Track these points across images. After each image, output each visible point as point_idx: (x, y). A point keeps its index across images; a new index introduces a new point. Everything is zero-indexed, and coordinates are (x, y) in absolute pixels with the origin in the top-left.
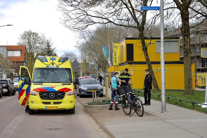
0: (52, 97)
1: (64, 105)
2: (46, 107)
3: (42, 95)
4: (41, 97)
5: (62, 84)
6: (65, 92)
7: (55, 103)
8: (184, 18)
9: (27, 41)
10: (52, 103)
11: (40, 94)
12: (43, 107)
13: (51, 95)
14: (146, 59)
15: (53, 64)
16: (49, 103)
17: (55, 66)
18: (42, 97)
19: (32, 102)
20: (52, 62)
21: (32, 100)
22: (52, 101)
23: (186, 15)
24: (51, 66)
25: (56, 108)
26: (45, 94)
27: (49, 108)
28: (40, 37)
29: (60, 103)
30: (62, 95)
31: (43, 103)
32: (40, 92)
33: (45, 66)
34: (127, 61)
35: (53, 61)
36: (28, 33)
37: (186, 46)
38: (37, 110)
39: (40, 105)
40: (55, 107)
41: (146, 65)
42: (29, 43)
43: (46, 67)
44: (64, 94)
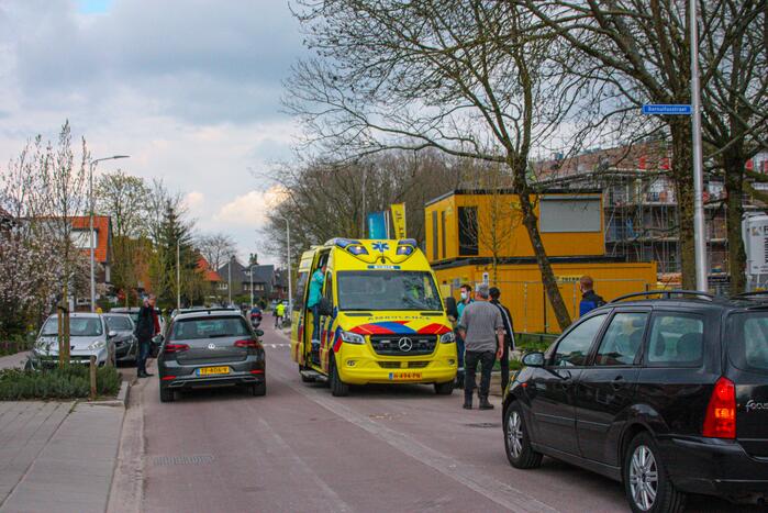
0: (406, 348)
1: (435, 369)
2: (391, 374)
3: (378, 342)
4: (375, 348)
5: (423, 314)
6: (436, 335)
7: (411, 365)
8: (682, 135)
9: (111, 203)
10: (404, 364)
11: (372, 341)
12: (383, 374)
13: (403, 342)
14: (536, 249)
15: (383, 261)
16: (397, 365)
17: (389, 266)
18: (379, 349)
19: (351, 362)
20: (381, 254)
21: (351, 356)
22: (404, 360)
23: (686, 127)
24: (379, 266)
25: (416, 378)
26: (387, 341)
27: (399, 378)
28: (149, 191)
29: (425, 364)
30: (430, 341)
31: (382, 364)
32: (372, 336)
33: (364, 267)
34: (460, 254)
35: (382, 251)
36: (114, 180)
37: (686, 210)
38: (365, 382)
39: (374, 370)
40: (414, 374)
41: (537, 266)
42: (118, 207)
43: (366, 269)
44: (435, 341)
